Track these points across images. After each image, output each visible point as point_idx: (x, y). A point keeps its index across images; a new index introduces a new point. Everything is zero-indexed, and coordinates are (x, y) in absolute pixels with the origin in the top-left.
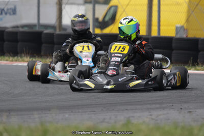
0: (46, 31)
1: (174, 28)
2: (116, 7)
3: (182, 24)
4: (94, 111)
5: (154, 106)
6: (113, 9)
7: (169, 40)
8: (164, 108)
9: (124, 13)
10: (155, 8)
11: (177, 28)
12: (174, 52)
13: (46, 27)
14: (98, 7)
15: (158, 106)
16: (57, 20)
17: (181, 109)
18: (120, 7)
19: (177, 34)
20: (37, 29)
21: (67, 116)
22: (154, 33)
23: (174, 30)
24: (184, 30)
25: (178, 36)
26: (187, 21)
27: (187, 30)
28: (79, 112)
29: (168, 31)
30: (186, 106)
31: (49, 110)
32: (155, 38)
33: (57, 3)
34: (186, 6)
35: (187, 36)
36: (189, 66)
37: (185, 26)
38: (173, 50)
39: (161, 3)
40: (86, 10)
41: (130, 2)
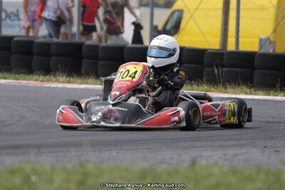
0: (88, 43)
1: (258, 40)
2: (181, 11)
3: (268, 36)
4: (150, 149)
5: (228, 143)
6: (176, 14)
7: (250, 56)
8: (242, 146)
9: (192, 19)
10: (232, 14)
11: (261, 40)
12: (257, 71)
14: (157, 11)
15: (234, 143)
17: (266, 147)
18: (185, 11)
19: (261, 47)
20: (76, 40)
21: (114, 154)
22: (231, 47)
23: (258, 44)
24: (271, 42)
25: (263, 51)
26: (275, 31)
27: (274, 43)
28: (130, 149)
29: (249, 44)
30: (271, 143)
31: (91, 147)
32: (231, 53)
34: (274, 11)
35: (274, 51)
36: (276, 91)
37: (272, 38)
38: (255, 69)
39: (241, 7)
40: (141, 16)
41: (199, 5)
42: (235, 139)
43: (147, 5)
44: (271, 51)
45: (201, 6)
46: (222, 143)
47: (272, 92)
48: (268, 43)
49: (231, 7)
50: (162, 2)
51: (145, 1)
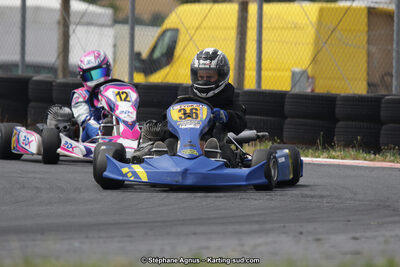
0: (37, 78)
1: (288, 74)
2: (176, 31)
3: (304, 68)
4: (130, 236)
5: (246, 227)
6: (168, 34)
7: (278, 97)
8: (267, 232)
9: (191, 43)
10: (252, 35)
11: (294, 74)
12: (288, 121)
13: (38, 68)
14: (139, 30)
15: (255, 227)
16: (59, 56)
17: (301, 233)
18: (182, 31)
19: (294, 85)
20: (20, 73)
21: (77, 244)
22: (250, 84)
23: (289, 80)
24: (308, 78)
25: (296, 90)
26: (314, 60)
27: (313, 78)
28: (100, 237)
29: (277, 80)
30: (310, 227)
31: (42, 234)
32: (251, 93)
33: (59, 23)
34: (313, 32)
35: (313, 90)
36: (317, 149)
37: (309, 71)
38: (286, 118)
39: (264, 25)
40: (115, 38)
41: (202, 22)
42: (257, 222)
43: (124, 22)
44: (309, 90)
45: (205, 24)
46: (238, 227)
47: (311, 151)
48: (304, 79)
49: (249, 25)
50: (146, 17)
51: (121, 16)
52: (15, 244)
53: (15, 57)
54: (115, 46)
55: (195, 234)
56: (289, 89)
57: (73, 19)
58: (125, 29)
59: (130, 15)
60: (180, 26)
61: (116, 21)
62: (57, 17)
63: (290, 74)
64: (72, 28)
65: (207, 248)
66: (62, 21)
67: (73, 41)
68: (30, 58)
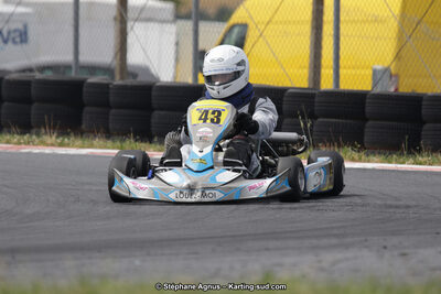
0: (92, 80)
2: (245, 26)
3: (386, 65)
4: (196, 253)
5: (325, 242)
6: (236, 30)
7: (358, 98)
8: (347, 247)
9: (261, 39)
10: (328, 29)
11: (375, 72)
12: (369, 123)
13: (93, 69)
14: (203, 26)
15: (334, 241)
16: (116, 54)
17: (385, 247)
18: (251, 25)
19: (375, 85)
20: (73, 75)
21: (137, 262)
22: (327, 84)
23: (370, 78)
24: (391, 76)
25: (378, 90)
26: (398, 56)
27: (397, 76)
28: (163, 254)
29: (356, 79)
30: (395, 240)
31: (100, 251)
32: (328, 94)
33: (115, 19)
34: (396, 24)
35: (396, 90)
36: (402, 154)
37: (392, 68)
38: (367, 120)
39: (342, 18)
40: (178, 35)
41: (273, 16)
42: (336, 236)
43: (187, 17)
44: (392, 90)
45: (276, 18)
46: (315, 242)
47: (394, 156)
48: (386, 77)
49: (325, 18)
50: (212, 11)
51: (183, 11)
52: (69, 263)
53: (68, 58)
54: (177, 44)
55: (267, 249)
56: (370, 89)
57: (131, 15)
58: (188, 25)
59: (193, 9)
60: (249, 21)
61: (178, 16)
62: (114, 12)
63: (371, 72)
64: (129, 24)
65: (281, 265)
66: (119, 18)
67: (131, 39)
68: (85, 58)
